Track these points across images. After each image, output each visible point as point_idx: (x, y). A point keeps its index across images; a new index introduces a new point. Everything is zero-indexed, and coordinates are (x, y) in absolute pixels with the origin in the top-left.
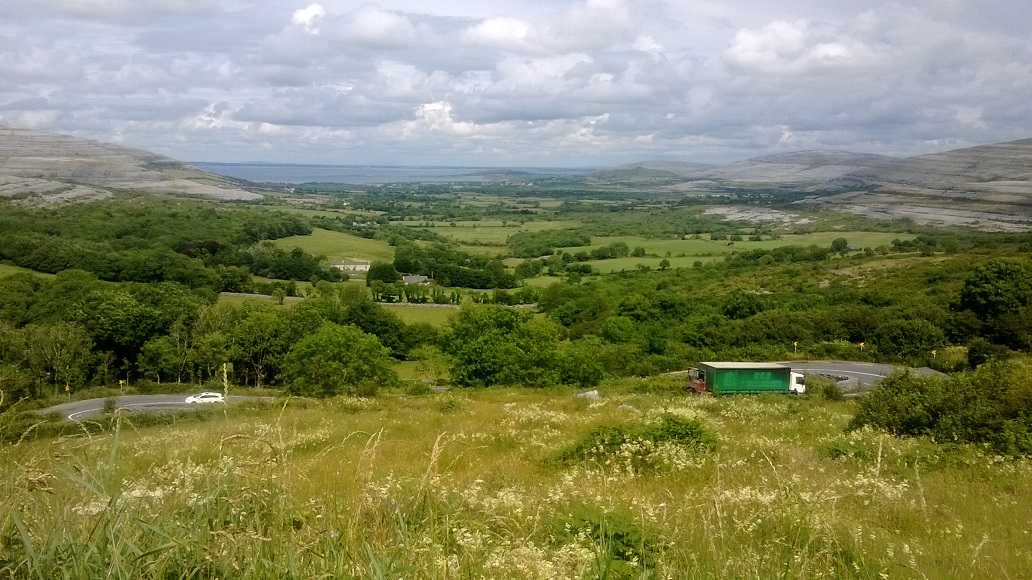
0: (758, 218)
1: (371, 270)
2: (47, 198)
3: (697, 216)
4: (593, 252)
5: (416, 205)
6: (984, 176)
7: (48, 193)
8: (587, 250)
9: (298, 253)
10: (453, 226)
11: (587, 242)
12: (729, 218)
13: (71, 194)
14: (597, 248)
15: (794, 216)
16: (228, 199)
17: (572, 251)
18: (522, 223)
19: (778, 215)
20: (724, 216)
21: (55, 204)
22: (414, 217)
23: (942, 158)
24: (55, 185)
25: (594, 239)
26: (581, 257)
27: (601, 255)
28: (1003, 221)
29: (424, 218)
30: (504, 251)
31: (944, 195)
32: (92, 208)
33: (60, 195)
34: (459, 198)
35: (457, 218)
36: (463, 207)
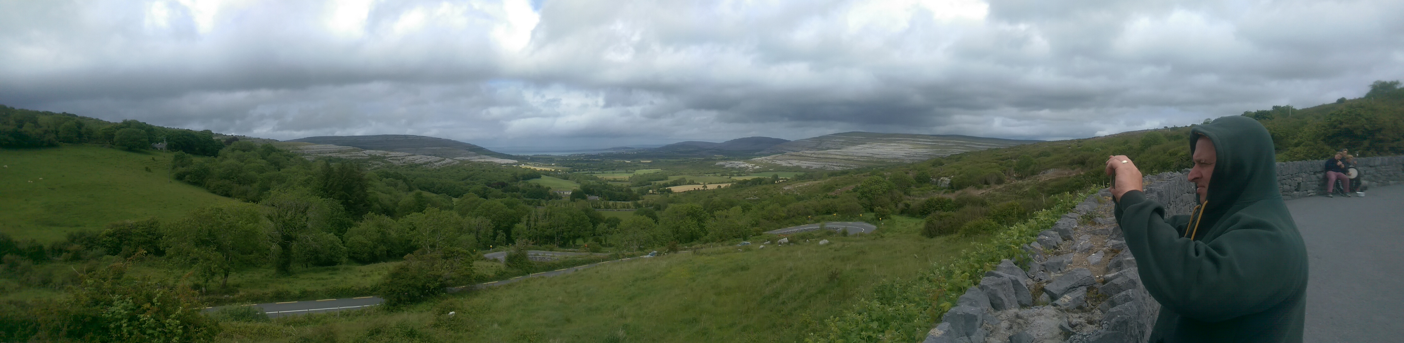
0: (738, 166)
1: (573, 194)
2: (435, 164)
3: (713, 166)
4: (671, 182)
5: (585, 164)
6: (824, 148)
7: (436, 162)
8: (668, 182)
9: (538, 186)
10: (603, 173)
11: (666, 179)
12: (727, 166)
13: (444, 162)
14: (672, 180)
15: (753, 165)
16: (503, 163)
17: (662, 182)
18: (635, 170)
19: (747, 165)
20: (724, 166)
21: (439, 166)
22: (585, 170)
23: (808, 141)
24: (438, 158)
25: (669, 177)
26: (666, 185)
27: (675, 184)
28: (834, 166)
29: (590, 170)
30: (629, 184)
31: (811, 156)
32: (453, 168)
33: (440, 163)
34: (604, 160)
35: (604, 169)
36: (606, 164)
